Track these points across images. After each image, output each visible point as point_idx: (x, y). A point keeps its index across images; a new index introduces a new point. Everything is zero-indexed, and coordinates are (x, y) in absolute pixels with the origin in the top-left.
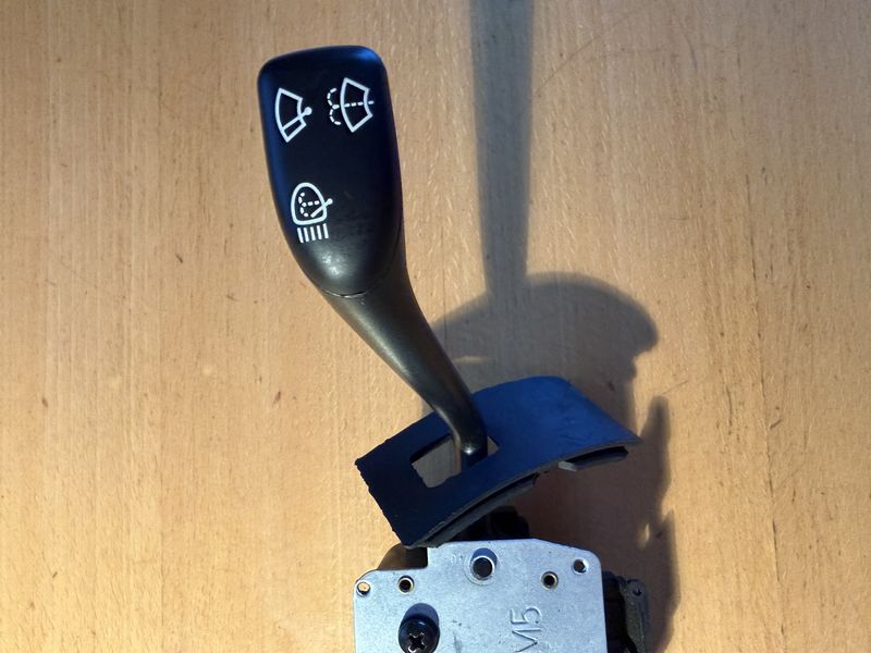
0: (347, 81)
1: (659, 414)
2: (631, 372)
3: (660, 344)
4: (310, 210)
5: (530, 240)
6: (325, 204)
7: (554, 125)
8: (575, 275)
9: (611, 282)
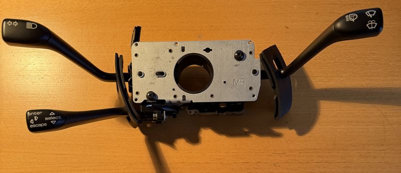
0: (376, 24)
1: (279, 135)
2: (291, 129)
3: (298, 136)
4: (352, 17)
5: (330, 102)
6: (353, 20)
7: (364, 110)
8: (319, 114)
9: (317, 124)
